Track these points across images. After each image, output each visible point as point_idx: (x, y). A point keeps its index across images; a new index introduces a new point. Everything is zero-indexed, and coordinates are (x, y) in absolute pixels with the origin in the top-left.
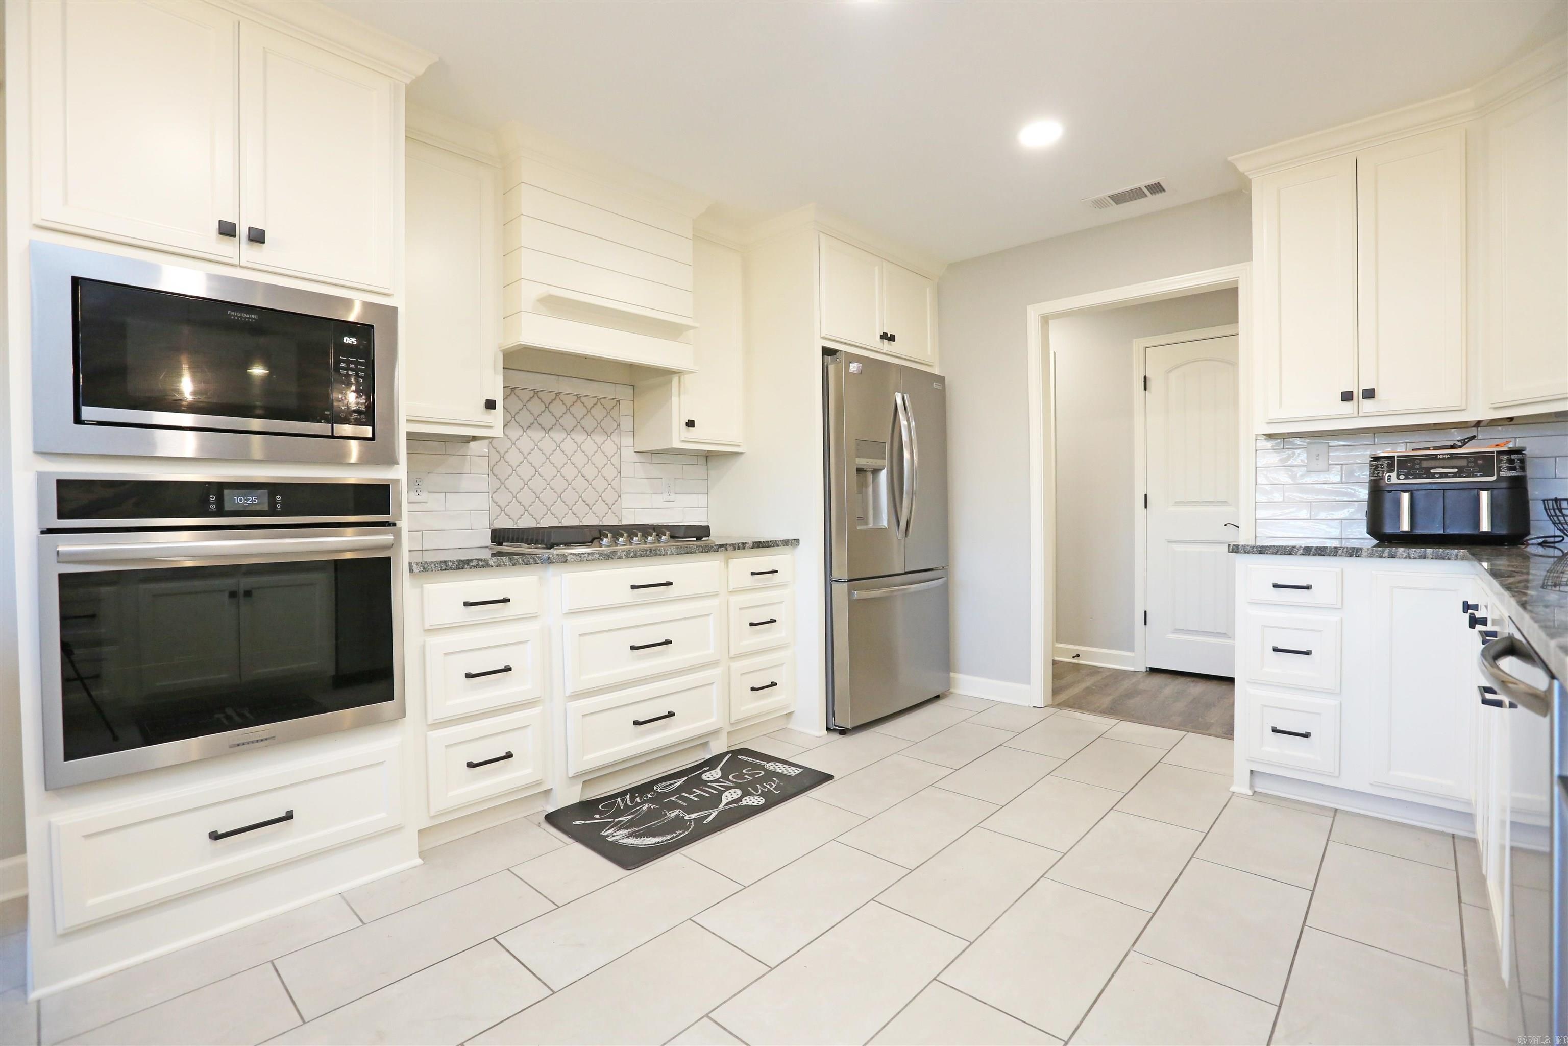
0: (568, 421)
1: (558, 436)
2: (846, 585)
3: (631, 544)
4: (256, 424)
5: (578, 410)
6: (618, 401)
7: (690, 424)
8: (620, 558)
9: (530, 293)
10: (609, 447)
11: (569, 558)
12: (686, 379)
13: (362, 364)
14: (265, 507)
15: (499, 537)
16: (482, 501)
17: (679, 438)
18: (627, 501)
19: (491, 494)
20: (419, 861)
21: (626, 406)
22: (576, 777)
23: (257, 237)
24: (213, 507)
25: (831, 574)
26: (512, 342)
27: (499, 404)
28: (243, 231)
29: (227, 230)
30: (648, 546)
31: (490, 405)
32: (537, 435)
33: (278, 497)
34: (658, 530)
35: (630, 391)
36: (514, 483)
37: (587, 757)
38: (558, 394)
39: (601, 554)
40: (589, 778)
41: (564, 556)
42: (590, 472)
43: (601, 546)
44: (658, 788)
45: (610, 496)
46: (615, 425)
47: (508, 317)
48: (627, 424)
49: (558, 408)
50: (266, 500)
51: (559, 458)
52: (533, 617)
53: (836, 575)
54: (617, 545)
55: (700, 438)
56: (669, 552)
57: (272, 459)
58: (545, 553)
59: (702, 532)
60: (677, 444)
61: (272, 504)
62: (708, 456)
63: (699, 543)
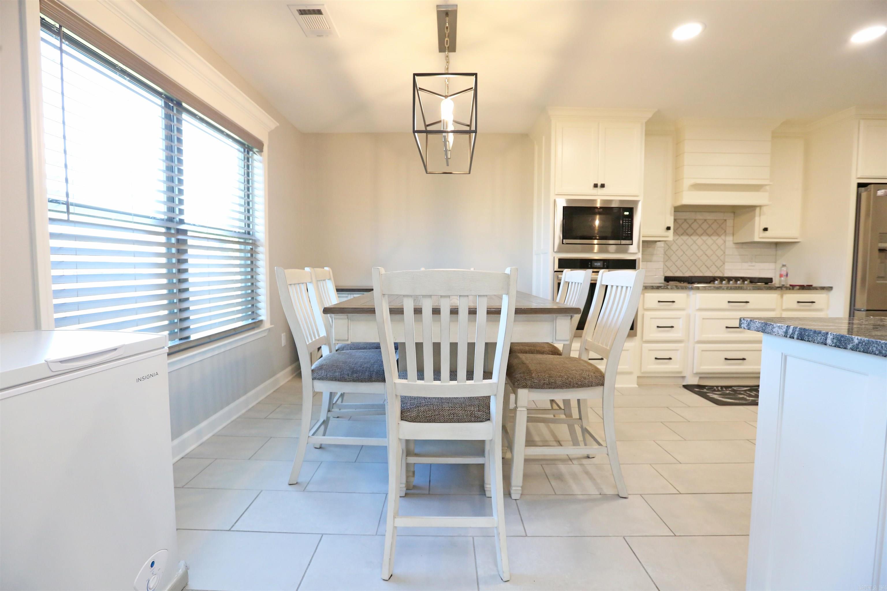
0: (700, 231)
1: (695, 238)
2: (864, 312)
3: (729, 284)
4: (611, 242)
5: (705, 226)
6: (725, 220)
7: (766, 229)
8: (723, 289)
9: (687, 182)
10: (720, 241)
11: (700, 288)
12: (764, 209)
13: (630, 220)
14: (602, 266)
15: (668, 279)
16: (661, 265)
17: (758, 236)
18: (727, 266)
19: (665, 262)
20: (637, 386)
21: (730, 223)
22: (697, 374)
23: (603, 186)
24: (590, 266)
25: (854, 306)
26: (678, 204)
27: (672, 228)
28: (599, 185)
29: (596, 186)
30: (737, 285)
31: (668, 228)
32: (685, 238)
33: (605, 263)
34: (744, 279)
35: (732, 215)
36: (674, 258)
37: (702, 367)
38: (695, 220)
39: (714, 287)
40: (703, 376)
41: (698, 287)
42: (709, 252)
43: (714, 284)
44: (735, 388)
45: (719, 264)
46: (723, 231)
47: (677, 193)
48: (729, 230)
49: (695, 226)
50: (602, 264)
51: (695, 247)
52: (683, 309)
53: (858, 306)
54: (722, 284)
55: (772, 236)
56: (748, 288)
57: (617, 252)
58: (690, 286)
59: (768, 281)
60: (757, 239)
61: (604, 265)
62: (777, 244)
63: (766, 285)
